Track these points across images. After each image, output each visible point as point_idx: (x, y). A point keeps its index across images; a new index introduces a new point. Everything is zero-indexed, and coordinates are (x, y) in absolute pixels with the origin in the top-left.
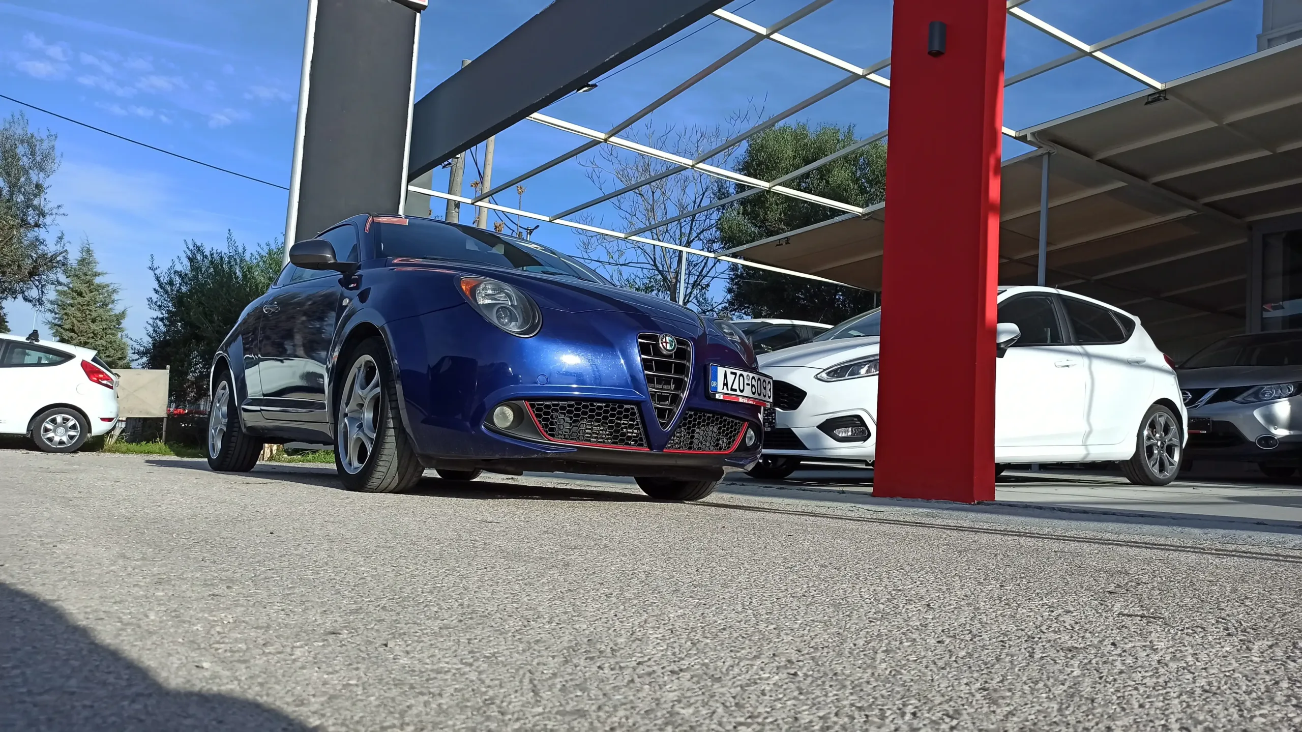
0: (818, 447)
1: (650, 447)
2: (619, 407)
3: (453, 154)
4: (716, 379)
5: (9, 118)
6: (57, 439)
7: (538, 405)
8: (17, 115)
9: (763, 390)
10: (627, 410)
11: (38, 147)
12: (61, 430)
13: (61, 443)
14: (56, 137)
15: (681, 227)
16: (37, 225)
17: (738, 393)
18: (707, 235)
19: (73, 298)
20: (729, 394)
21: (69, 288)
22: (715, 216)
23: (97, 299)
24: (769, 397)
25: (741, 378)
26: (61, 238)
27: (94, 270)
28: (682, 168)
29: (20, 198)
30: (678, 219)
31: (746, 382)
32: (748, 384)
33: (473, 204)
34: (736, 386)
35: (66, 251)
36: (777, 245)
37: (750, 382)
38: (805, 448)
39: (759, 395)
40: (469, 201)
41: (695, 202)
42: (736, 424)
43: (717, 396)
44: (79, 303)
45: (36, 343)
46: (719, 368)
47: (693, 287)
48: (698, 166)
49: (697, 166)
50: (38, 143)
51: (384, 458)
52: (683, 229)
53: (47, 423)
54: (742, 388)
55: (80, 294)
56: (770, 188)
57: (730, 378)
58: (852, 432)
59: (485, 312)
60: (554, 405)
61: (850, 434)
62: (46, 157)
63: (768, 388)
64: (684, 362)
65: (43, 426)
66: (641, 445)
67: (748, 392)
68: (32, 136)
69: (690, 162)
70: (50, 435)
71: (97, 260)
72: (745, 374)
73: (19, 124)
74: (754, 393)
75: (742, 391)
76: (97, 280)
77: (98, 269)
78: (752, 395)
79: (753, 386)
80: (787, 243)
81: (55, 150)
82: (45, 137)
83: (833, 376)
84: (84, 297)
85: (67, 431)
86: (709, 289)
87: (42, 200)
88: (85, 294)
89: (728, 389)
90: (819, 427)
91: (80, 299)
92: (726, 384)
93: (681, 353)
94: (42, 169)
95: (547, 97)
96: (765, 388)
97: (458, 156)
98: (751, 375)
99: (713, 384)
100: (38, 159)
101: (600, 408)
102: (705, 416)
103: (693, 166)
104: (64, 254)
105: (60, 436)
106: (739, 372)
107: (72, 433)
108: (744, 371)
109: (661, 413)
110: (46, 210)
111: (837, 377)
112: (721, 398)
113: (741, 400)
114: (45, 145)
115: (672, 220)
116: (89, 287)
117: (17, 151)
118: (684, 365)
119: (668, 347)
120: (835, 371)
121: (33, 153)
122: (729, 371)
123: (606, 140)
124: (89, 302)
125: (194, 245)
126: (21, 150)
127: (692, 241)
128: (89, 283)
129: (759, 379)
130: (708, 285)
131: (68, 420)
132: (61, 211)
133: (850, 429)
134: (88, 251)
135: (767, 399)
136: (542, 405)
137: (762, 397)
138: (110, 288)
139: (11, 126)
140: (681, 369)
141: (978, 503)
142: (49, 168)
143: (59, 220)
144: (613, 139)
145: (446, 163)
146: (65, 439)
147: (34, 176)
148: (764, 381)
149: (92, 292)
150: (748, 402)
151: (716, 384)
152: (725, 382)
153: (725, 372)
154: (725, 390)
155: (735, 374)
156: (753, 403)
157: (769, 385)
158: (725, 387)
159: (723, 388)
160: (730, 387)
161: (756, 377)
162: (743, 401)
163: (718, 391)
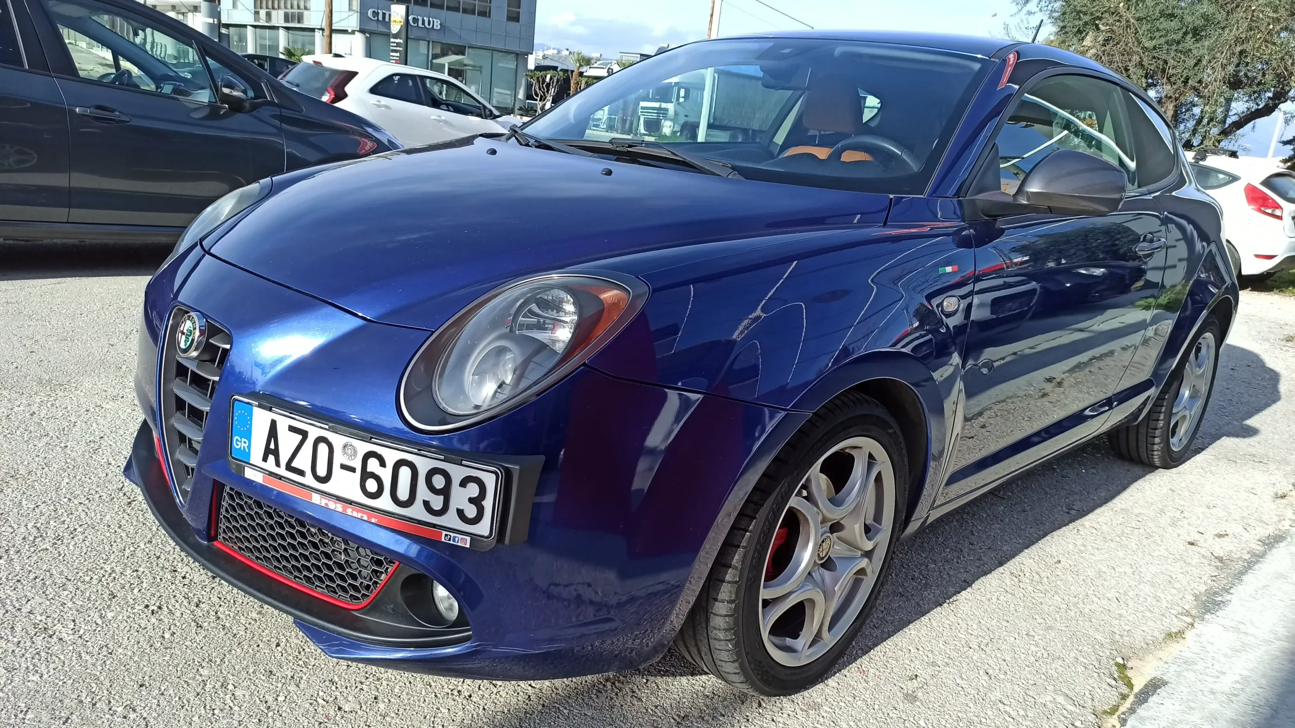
4: (248, 435)
9: (426, 494)
17: (309, 480)
20: (280, 477)
24: (470, 521)
25: (323, 448)
31: (338, 459)
32: (343, 467)
34: (303, 461)
37: (357, 464)
39: (400, 503)
43: (249, 474)
46: (257, 411)
54: (322, 471)
57: (287, 442)
63: (461, 493)
67: (348, 486)
72: (337, 440)
74: (369, 495)
75: (325, 480)
79: (367, 474)
89: (278, 464)
92: (271, 451)
96: (445, 492)
98: (363, 447)
99: (238, 443)
106: (314, 432)
108: (334, 430)
112: (260, 478)
113: (316, 499)
122: (283, 423)
129: (399, 464)
135: (450, 519)
137: (417, 511)
148: (440, 472)
150: (349, 511)
151: (246, 445)
152: (272, 446)
153: (273, 424)
154: (270, 464)
155: (304, 434)
156: (365, 517)
157: (473, 490)
158: (271, 458)
159: (265, 459)
160: (284, 460)
161: (392, 456)
162: (323, 505)
163: (251, 462)
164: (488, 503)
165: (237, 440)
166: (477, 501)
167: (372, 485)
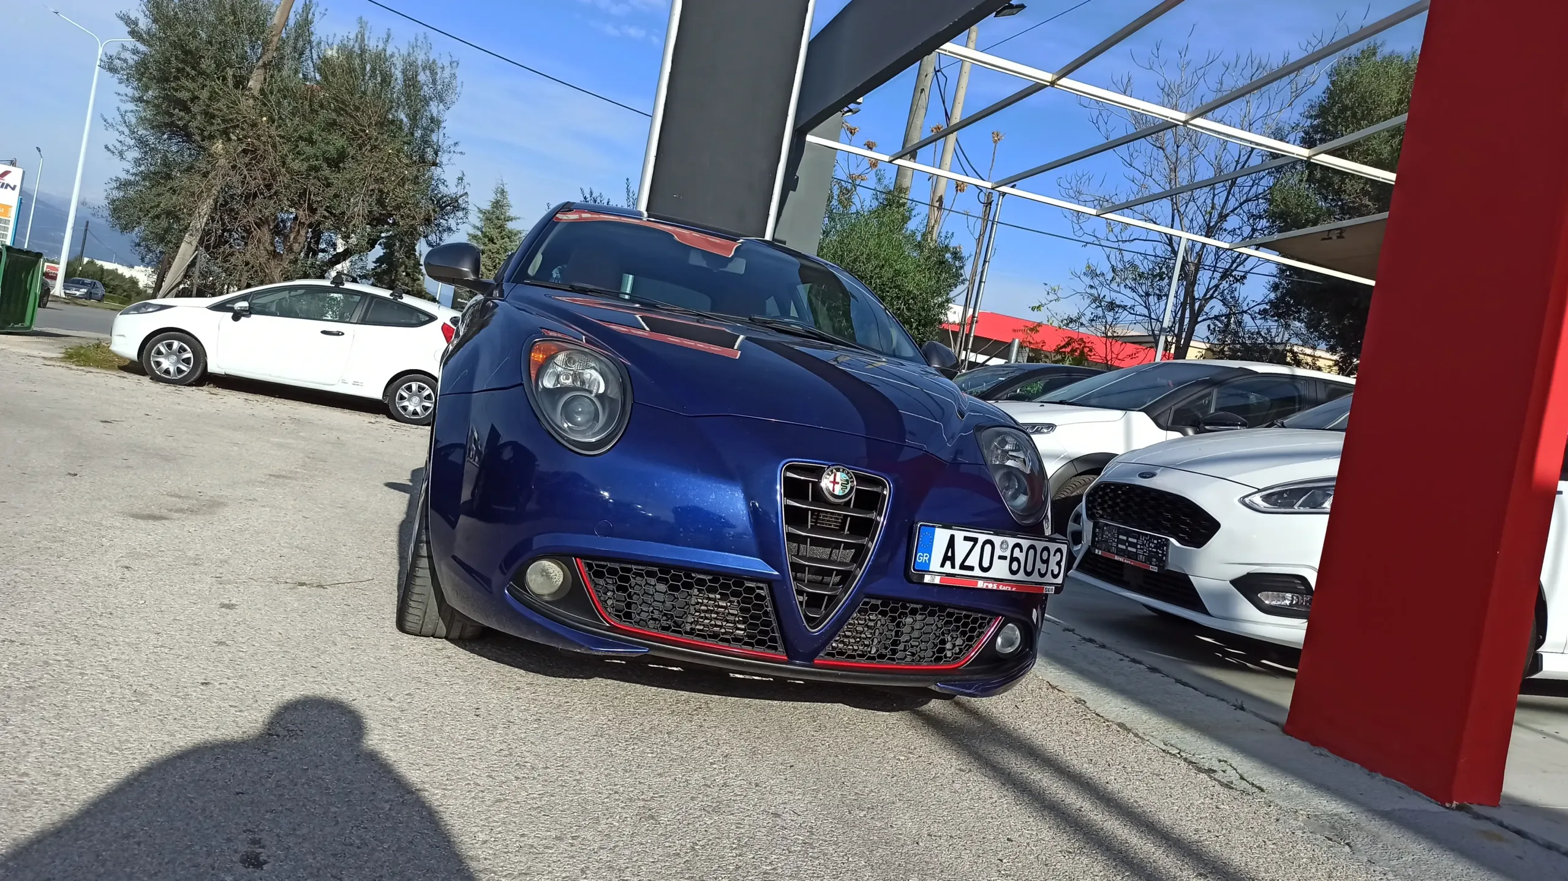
0: (1225, 615)
1: (792, 654)
2: (735, 584)
3: (853, 97)
4: (929, 550)
5: (413, 41)
6: (411, 408)
7: (597, 566)
8: (421, 38)
9: (1039, 565)
10: (750, 590)
11: (439, 74)
12: (416, 399)
13: (415, 413)
14: (458, 64)
15: (1214, 195)
16: (435, 164)
17: (977, 572)
18: (1251, 206)
19: (484, 244)
20: (957, 576)
21: (482, 232)
22: (1267, 181)
23: (509, 248)
24: (1055, 576)
25: (988, 547)
26: (461, 179)
27: (507, 214)
28: (1171, 126)
29: (418, 134)
30: (1211, 184)
31: (999, 553)
32: (1001, 557)
33: (890, 162)
34: (973, 561)
35: (466, 193)
36: (1324, 239)
37: (1008, 554)
38: (1205, 612)
39: (1028, 574)
40: (886, 158)
41: (1237, 162)
42: (975, 621)
43: (927, 579)
44: (490, 251)
45: (399, 300)
46: (938, 530)
47: (1222, 278)
48: (1193, 122)
49: (1191, 122)
50: (439, 71)
51: (415, 597)
52: (1216, 197)
53: (402, 389)
54: (986, 564)
55: (491, 240)
56: (1309, 158)
57: (962, 548)
58: (1292, 601)
59: (545, 404)
60: (623, 570)
61: (1288, 602)
62: (448, 86)
63: (1054, 560)
64: (873, 515)
65: (398, 393)
66: (775, 648)
67: (1000, 570)
68: (434, 62)
69: (1182, 116)
70: (406, 403)
71: (512, 203)
72: (997, 540)
73: (421, 49)
74: (1013, 573)
75: (986, 569)
76: (510, 226)
77: (511, 213)
78: (1007, 575)
79: (1013, 559)
80: (1340, 237)
81: (457, 79)
82: (446, 64)
83: (1274, 504)
84: (495, 244)
85: (421, 401)
86: (1245, 281)
87: (441, 135)
88: (495, 241)
89: (953, 566)
90: (1233, 582)
91: (491, 246)
92: (949, 557)
93: (867, 500)
94: (441, 100)
95: (955, 23)
96: (1046, 562)
97: (860, 100)
98: (1012, 541)
99: (921, 558)
100: (439, 88)
101: (701, 582)
102: (904, 607)
103: (1186, 123)
104: (464, 197)
105: (413, 405)
106: (982, 538)
107: (427, 404)
108: (996, 534)
109: (814, 601)
110: (445, 146)
111: (1281, 506)
112: (937, 580)
113: (981, 584)
114: (447, 73)
115: (1201, 185)
116: (501, 233)
117: (419, 78)
118: (871, 520)
119: (838, 491)
120: (1280, 493)
121: (434, 82)
122: (959, 535)
123: (1053, 83)
124: (498, 249)
125: (591, 193)
126: (422, 77)
127: (1228, 215)
128: (501, 228)
129: (1032, 547)
130: (1244, 277)
131: (423, 389)
132: (458, 149)
133: (1289, 595)
134: (503, 192)
135: (1049, 578)
136: (604, 567)
137: (1035, 577)
138: (522, 235)
139: (414, 51)
140: (864, 528)
141: (1460, 808)
142: (448, 99)
143: (456, 158)
144: (1064, 81)
145: (846, 109)
146: (419, 410)
147: (434, 108)
148: (1046, 549)
149: (503, 239)
150: (1001, 588)
151: (927, 558)
152: (950, 554)
153: (952, 537)
154: (948, 568)
155: (975, 540)
156: (1010, 589)
157: (1058, 554)
158: (948, 563)
159: (942, 565)
160: (958, 563)
161: (1025, 543)
162: (985, 587)
163: (930, 570)
164: (1063, 564)
165: (920, 556)
166: (1059, 564)
167: (1015, 566)
